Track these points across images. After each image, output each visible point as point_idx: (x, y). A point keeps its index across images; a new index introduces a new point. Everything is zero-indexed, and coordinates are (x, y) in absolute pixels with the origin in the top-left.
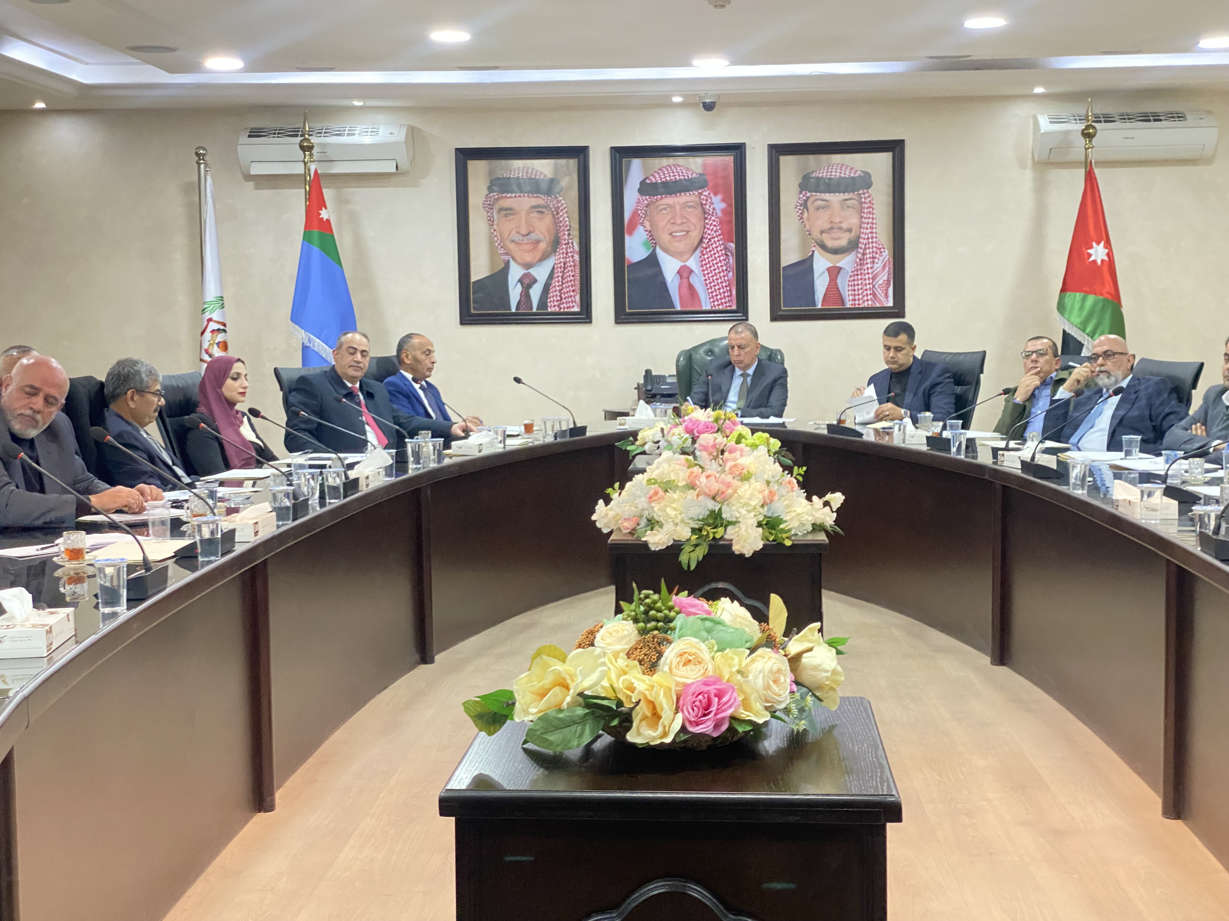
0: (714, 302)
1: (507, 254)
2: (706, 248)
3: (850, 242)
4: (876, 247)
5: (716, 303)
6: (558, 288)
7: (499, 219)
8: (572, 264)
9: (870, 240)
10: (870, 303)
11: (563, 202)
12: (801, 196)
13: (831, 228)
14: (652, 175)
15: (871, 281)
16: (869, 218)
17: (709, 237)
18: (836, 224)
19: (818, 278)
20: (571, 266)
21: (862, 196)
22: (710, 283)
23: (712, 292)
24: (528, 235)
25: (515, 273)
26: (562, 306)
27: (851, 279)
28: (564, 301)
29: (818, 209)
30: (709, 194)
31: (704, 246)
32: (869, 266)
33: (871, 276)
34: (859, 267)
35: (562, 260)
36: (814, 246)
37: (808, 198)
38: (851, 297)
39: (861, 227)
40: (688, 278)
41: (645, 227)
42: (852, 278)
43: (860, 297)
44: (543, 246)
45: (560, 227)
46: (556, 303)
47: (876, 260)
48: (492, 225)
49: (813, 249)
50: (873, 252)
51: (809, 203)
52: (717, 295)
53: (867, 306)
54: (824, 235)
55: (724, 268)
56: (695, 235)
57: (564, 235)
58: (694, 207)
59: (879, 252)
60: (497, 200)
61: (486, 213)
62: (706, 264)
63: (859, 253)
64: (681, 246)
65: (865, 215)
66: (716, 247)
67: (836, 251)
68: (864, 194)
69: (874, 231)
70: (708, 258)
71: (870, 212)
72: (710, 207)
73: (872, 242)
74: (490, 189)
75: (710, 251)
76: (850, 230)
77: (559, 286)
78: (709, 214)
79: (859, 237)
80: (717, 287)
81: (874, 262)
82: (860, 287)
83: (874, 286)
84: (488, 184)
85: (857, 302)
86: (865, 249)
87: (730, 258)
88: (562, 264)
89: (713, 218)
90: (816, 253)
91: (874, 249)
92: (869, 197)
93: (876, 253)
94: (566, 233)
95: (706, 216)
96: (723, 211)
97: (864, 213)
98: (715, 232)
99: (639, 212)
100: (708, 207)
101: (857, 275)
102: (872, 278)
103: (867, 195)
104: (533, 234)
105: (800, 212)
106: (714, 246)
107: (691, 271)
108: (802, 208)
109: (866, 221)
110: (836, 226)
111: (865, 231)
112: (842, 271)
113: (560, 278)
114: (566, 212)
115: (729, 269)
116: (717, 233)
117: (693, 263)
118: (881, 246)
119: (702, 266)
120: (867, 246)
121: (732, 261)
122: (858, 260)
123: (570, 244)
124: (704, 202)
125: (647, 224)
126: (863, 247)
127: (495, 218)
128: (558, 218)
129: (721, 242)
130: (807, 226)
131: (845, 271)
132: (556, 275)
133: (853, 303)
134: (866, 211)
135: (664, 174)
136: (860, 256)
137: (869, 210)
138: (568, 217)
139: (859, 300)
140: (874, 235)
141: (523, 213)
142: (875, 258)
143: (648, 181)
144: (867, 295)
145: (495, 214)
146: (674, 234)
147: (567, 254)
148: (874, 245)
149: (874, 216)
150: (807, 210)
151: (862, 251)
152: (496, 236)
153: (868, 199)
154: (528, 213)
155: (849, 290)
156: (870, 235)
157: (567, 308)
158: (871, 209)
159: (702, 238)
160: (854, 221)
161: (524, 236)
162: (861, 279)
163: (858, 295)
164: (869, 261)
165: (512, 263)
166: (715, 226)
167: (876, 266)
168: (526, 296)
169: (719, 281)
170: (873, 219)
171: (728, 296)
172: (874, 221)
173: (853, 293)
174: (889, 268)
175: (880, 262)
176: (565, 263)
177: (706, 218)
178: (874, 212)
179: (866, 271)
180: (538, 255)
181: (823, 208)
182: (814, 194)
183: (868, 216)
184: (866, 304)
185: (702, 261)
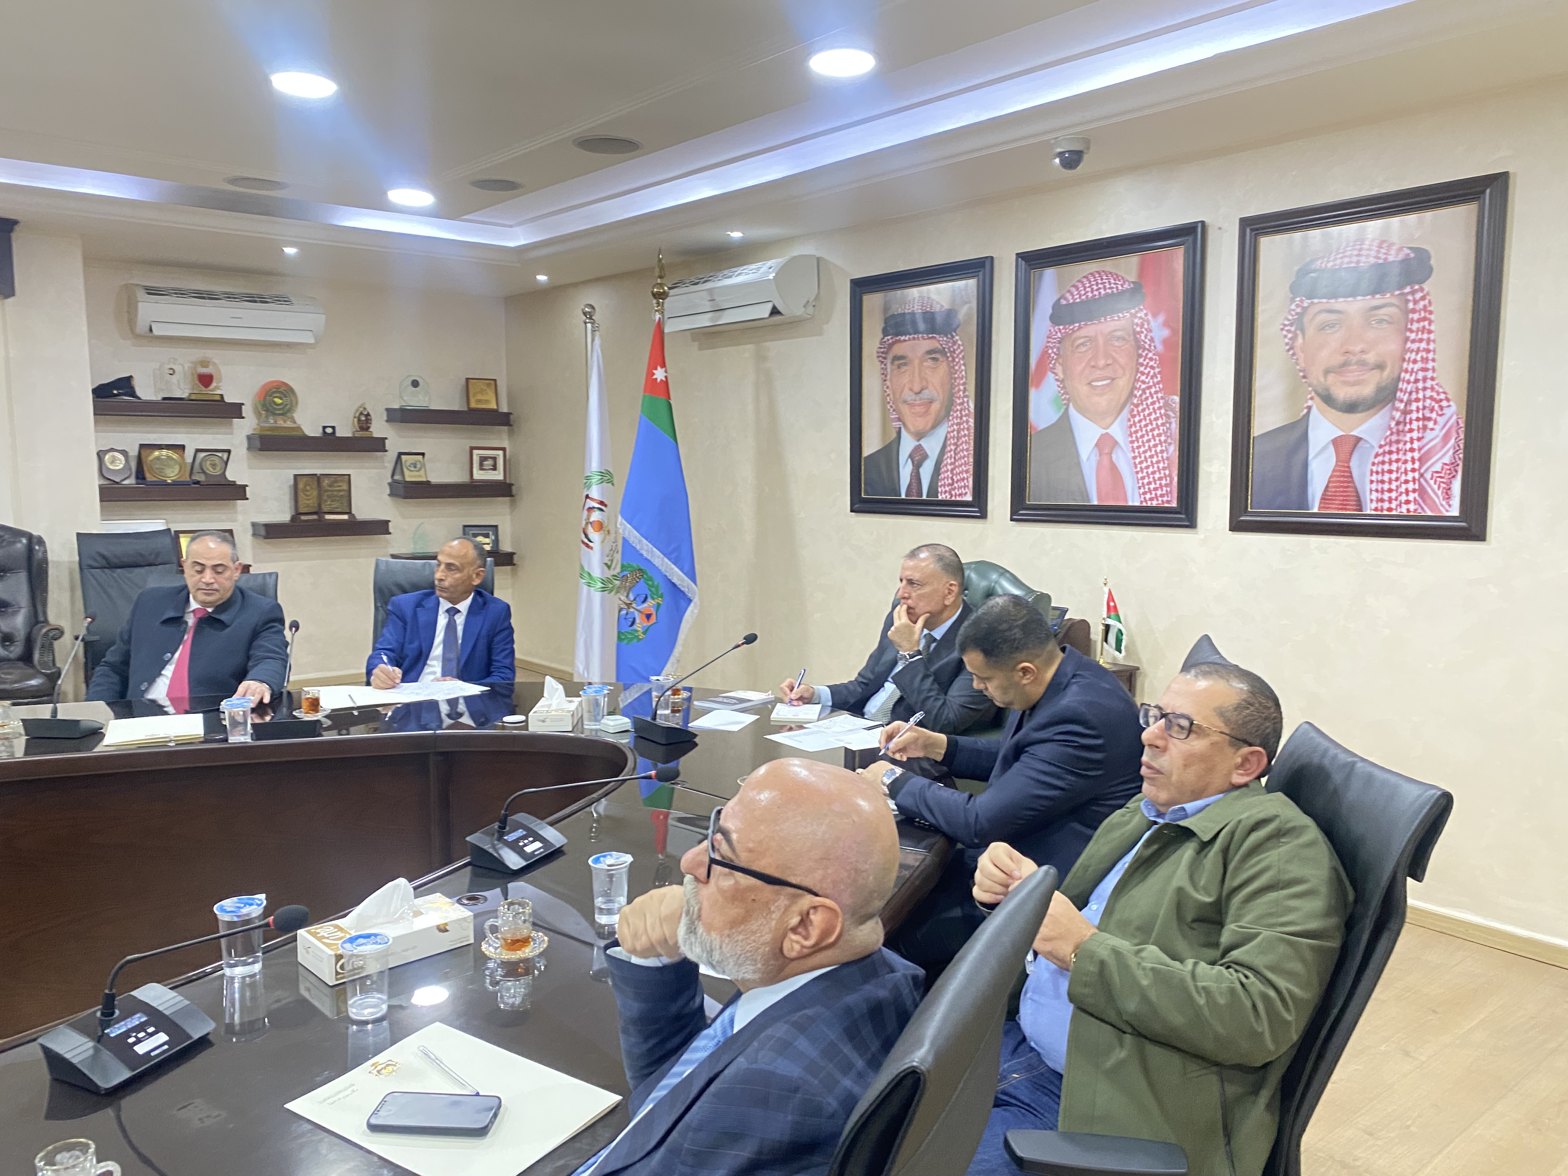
0: (1145, 493)
1: (899, 419)
2: (1137, 406)
3: (1380, 390)
4: (1431, 398)
5: (1148, 496)
6: (949, 467)
7: (892, 371)
8: (966, 432)
9: (1420, 385)
10: (1412, 507)
11: (960, 342)
12: (1293, 307)
13: (1345, 365)
14: (1069, 291)
15: (1417, 466)
16: (1421, 340)
17: (1143, 386)
18: (1354, 354)
19: (1314, 458)
20: (965, 436)
21: (1410, 297)
22: (1141, 463)
23: (1143, 478)
24: (920, 392)
25: (907, 445)
26: (953, 493)
27: (1376, 461)
28: (956, 485)
29: (1322, 328)
30: (1146, 315)
31: (1135, 401)
32: (1415, 435)
33: (1416, 455)
34: (1394, 438)
35: (955, 427)
36: (1312, 398)
37: (1305, 309)
38: (1374, 496)
39: (1404, 360)
40: (1110, 454)
41: (1056, 374)
42: (1380, 459)
43: (1394, 495)
44: (936, 406)
45: (955, 379)
46: (947, 489)
47: (1431, 424)
48: (885, 380)
49: (1310, 403)
50: (1424, 408)
51: (1306, 319)
52: (1149, 483)
53: (1405, 512)
54: (1331, 378)
55: (1163, 438)
56: (1123, 383)
57: (959, 390)
58: (1124, 339)
59: (1436, 407)
60: (891, 346)
61: (879, 363)
62: (1136, 432)
63: (1397, 409)
64: (1102, 402)
65: (1413, 336)
66: (1153, 403)
67: (1351, 407)
68: (1413, 293)
69: (1430, 365)
70: (1140, 421)
71: (1423, 330)
72: (1146, 337)
73: (1425, 389)
74: (885, 332)
75: (1144, 410)
76: (1380, 367)
77: (951, 464)
78: (1144, 349)
79: (1399, 379)
80: (1150, 470)
81: (1425, 428)
82: (1394, 476)
83: (1422, 475)
84: (882, 325)
85: (1386, 505)
86: (1409, 402)
87: (1173, 420)
88: (955, 433)
89: (1150, 355)
90: (1314, 410)
91: (1428, 402)
92: (1423, 298)
93: (1432, 410)
94: (962, 388)
95: (1140, 351)
96: (1166, 342)
97: (1411, 331)
98: (1152, 378)
99: (1050, 351)
100: (1143, 338)
101: (1390, 452)
102: (1420, 459)
103: (1418, 295)
104: (926, 392)
105: (1290, 335)
106: (1150, 401)
107: (1116, 443)
108: (1293, 329)
109: (1415, 346)
110: (1354, 359)
111: (1411, 366)
112: (1361, 443)
113: (952, 453)
114: (963, 357)
115: (1169, 441)
116: (1156, 380)
117: (1117, 430)
118: (1442, 396)
119: (1131, 435)
120: (1414, 396)
121: (1175, 426)
122: (1393, 424)
123: (965, 404)
124: (1138, 329)
125: (1059, 369)
126: (1405, 398)
127: (889, 370)
128: (953, 367)
129: (1160, 395)
130: (1301, 361)
131: (1368, 445)
132: (949, 449)
133: (1380, 504)
134: (1415, 326)
135: (1085, 289)
136: (1397, 415)
137: (1422, 324)
138: (964, 365)
139: (1390, 500)
140: (1429, 374)
141: (917, 362)
142: (1429, 419)
143: (1063, 302)
144: (1407, 492)
145: (889, 366)
146: (1094, 384)
147: (961, 418)
148: (1428, 393)
149: (1432, 336)
150: (1303, 331)
151: (1402, 406)
152: (888, 395)
153: (1422, 303)
154: (922, 361)
155: (1372, 482)
156: (1420, 375)
157: (960, 495)
158: (1426, 323)
159: (1134, 388)
160: (1390, 347)
161: (916, 394)
162: (1397, 461)
163: (1390, 491)
164: (1415, 425)
165: (904, 433)
166: (1152, 367)
167: (1429, 435)
168: (916, 477)
169: (1155, 460)
170: (1428, 341)
171: (1166, 485)
172: (1431, 347)
173: (1380, 487)
174: (1457, 440)
175: (1437, 427)
176: (958, 432)
177: (1140, 356)
178: (1433, 328)
179: (1408, 446)
180: (931, 419)
181: (1332, 326)
182: (1316, 301)
183: (1420, 336)
184: (1404, 510)
185: (1131, 427)
